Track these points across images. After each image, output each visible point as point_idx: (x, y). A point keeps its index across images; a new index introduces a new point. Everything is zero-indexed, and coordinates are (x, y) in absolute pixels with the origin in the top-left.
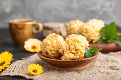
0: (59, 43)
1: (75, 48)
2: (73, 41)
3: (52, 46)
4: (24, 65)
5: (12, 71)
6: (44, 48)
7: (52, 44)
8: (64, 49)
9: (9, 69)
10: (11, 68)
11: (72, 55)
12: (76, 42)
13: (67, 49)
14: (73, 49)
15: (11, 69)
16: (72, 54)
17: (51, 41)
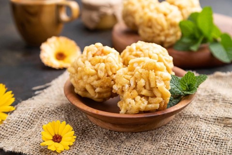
0: (111, 69)
1: (150, 84)
2: (142, 68)
3: (96, 77)
4: (34, 116)
5: (7, 135)
6: (79, 80)
7: (97, 71)
8: (123, 86)
9: (3, 130)
10: (6, 127)
11: (143, 103)
12: (150, 71)
13: (130, 85)
14: (144, 87)
15: (6, 129)
16: (143, 99)
17: (93, 65)
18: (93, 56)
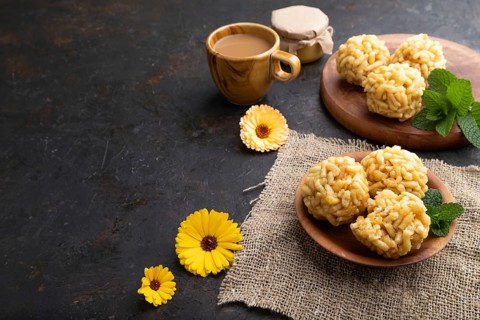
0: (357, 197)
6: (318, 206)
7: (341, 200)
17: (336, 191)
18: (335, 178)
